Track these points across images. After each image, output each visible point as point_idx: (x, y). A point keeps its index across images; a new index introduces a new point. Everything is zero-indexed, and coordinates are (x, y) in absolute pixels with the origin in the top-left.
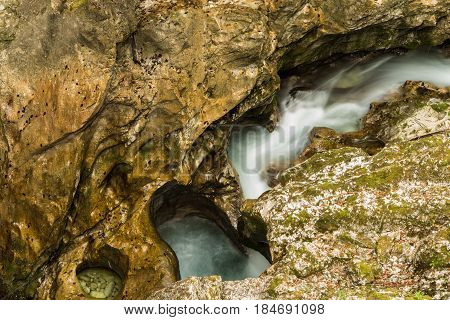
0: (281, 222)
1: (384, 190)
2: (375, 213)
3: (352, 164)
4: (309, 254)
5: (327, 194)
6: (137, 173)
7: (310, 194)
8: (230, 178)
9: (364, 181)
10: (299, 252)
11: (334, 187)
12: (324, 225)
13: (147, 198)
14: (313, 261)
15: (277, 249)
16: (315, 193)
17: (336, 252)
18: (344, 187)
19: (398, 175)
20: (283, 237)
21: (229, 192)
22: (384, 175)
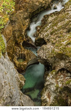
0: (45, 37)
1: (56, 26)
2: (57, 29)
3: (49, 25)
4: (53, 38)
5: (49, 30)
6: (19, 41)
7: (46, 31)
8: (30, 38)
9: (53, 26)
10: (51, 38)
11: (49, 29)
12: (52, 34)
13: (22, 45)
14: (54, 38)
15: (46, 40)
16: (47, 31)
17: (56, 36)
18: (51, 28)
19: (57, 23)
20: (47, 38)
21: (30, 40)
22: (56, 24)
